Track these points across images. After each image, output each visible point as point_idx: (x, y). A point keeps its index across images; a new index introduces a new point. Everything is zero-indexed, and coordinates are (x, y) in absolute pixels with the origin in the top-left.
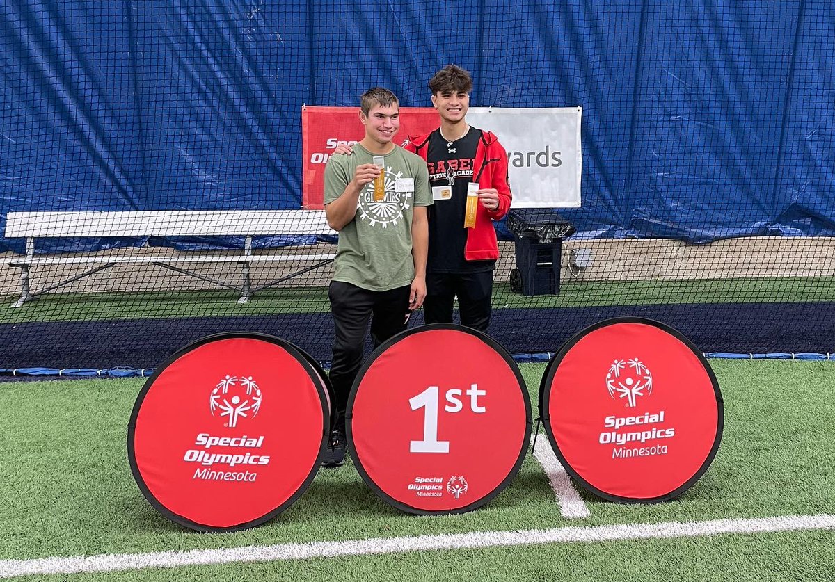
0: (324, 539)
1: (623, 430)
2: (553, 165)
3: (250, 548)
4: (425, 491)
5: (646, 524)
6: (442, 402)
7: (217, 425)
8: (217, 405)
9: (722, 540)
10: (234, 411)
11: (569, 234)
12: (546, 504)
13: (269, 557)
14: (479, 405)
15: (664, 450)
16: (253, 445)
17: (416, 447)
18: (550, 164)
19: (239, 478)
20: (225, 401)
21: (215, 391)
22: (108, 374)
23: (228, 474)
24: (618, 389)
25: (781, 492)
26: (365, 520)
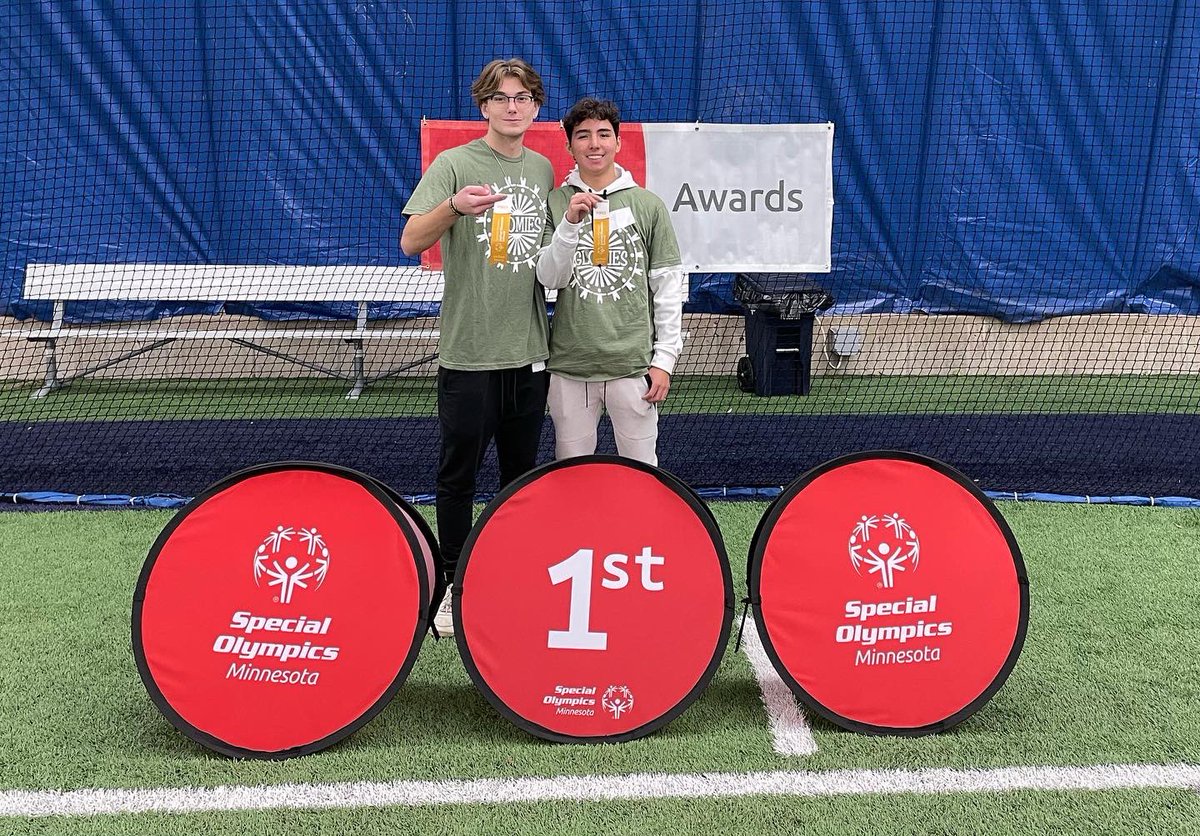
0: (414, 777)
1: (874, 622)
2: (790, 209)
3: (302, 788)
4: (568, 706)
5: (901, 770)
6: (599, 573)
7: (263, 600)
8: (264, 569)
9: (1018, 800)
10: (288, 580)
11: (824, 307)
12: (752, 733)
13: (328, 802)
14: (654, 579)
15: (936, 654)
16: (315, 631)
17: (556, 640)
18: (785, 208)
19: (294, 679)
20: (276, 564)
21: (262, 548)
22: (144, 504)
23: (277, 674)
24: (866, 561)
25: (1115, 724)
26: (477, 748)
